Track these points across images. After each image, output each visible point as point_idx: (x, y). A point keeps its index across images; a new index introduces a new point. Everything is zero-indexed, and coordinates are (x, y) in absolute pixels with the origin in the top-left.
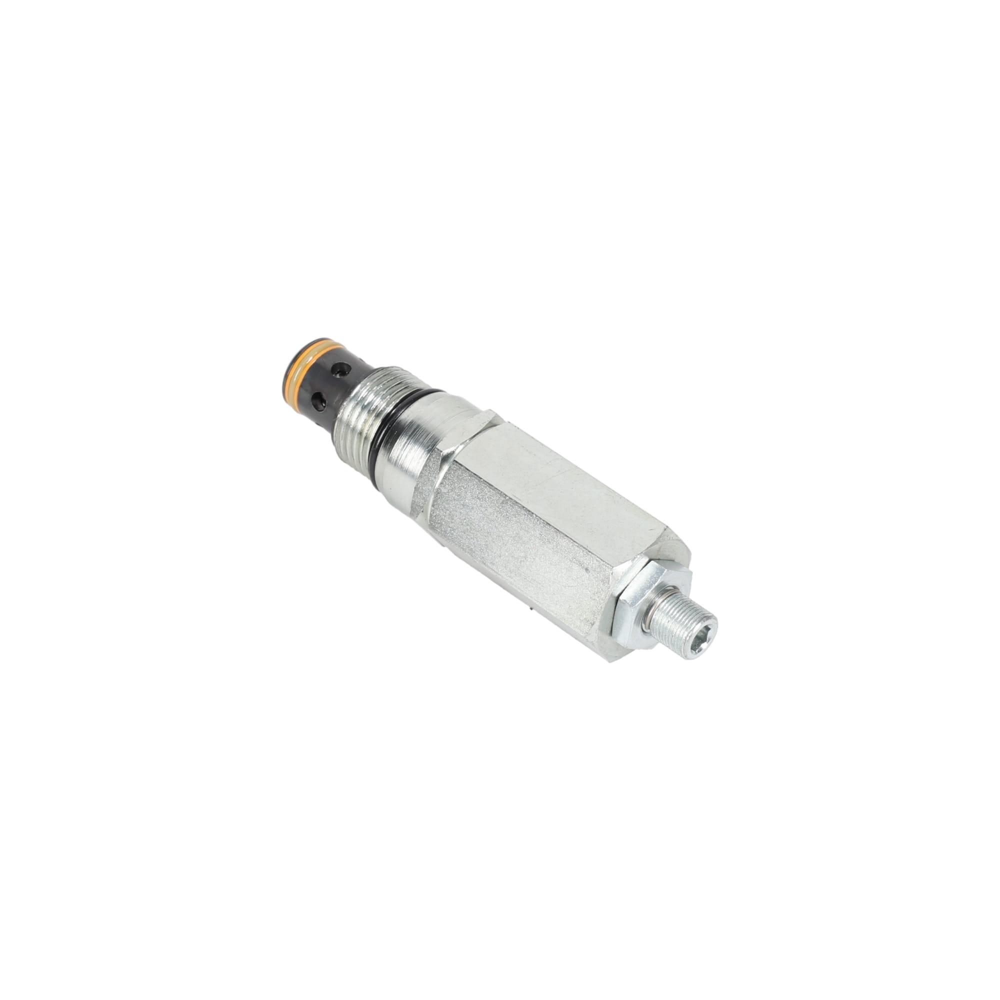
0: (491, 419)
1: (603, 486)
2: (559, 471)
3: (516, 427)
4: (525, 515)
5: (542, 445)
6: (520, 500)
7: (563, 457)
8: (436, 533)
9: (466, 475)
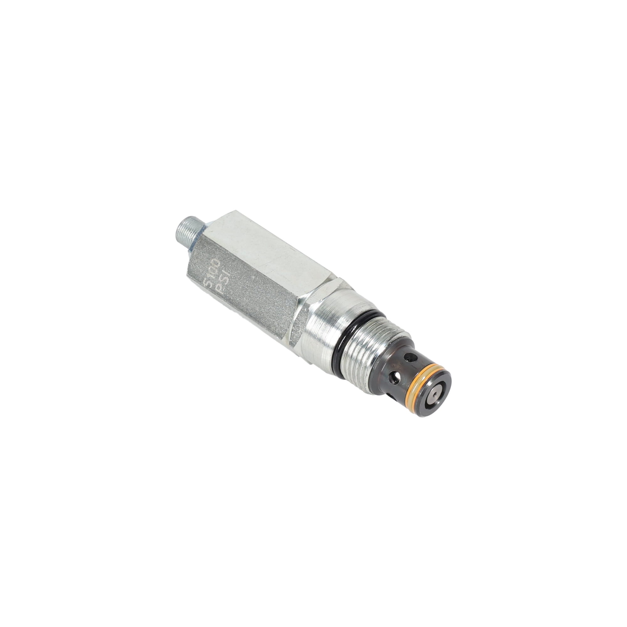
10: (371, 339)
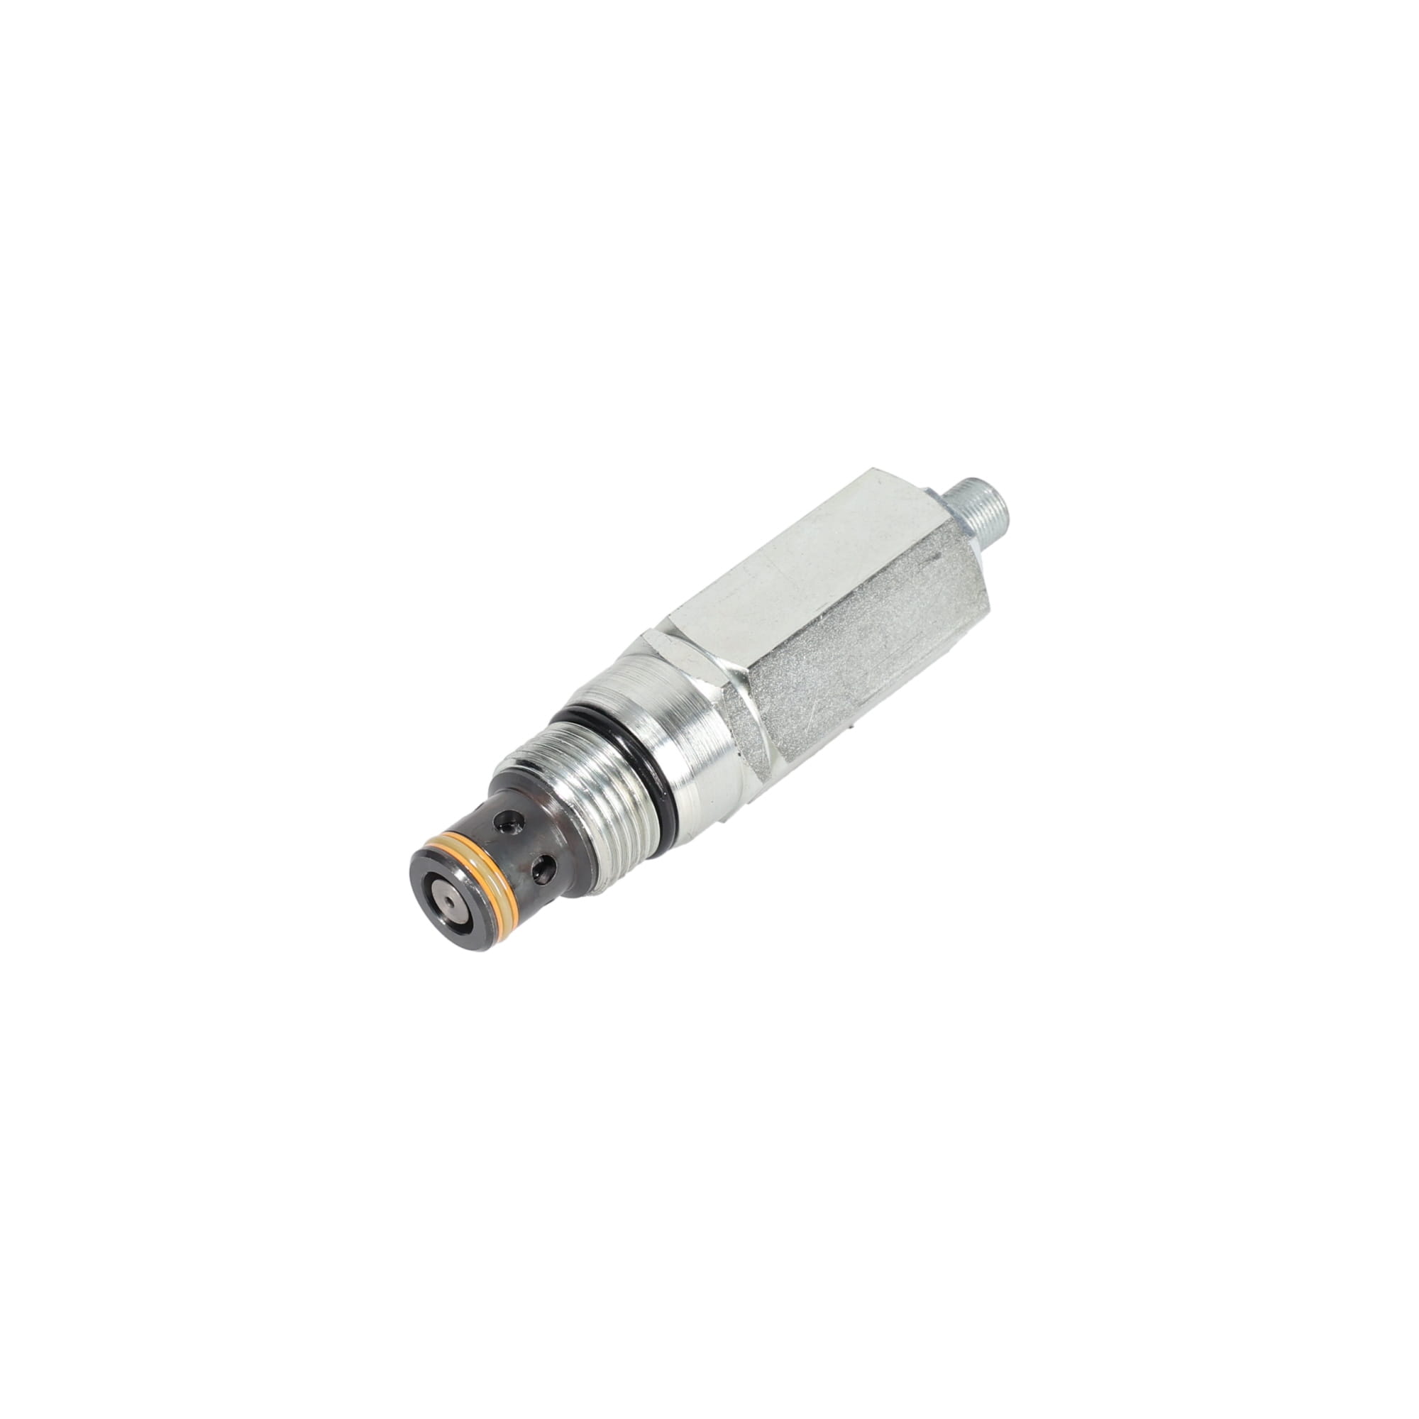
0: (662, 633)
1: (798, 524)
2: (768, 566)
3: (678, 609)
4: (849, 603)
5: (715, 582)
6: (826, 604)
7: (744, 561)
8: (799, 755)
9: (771, 662)
10: (590, 771)
